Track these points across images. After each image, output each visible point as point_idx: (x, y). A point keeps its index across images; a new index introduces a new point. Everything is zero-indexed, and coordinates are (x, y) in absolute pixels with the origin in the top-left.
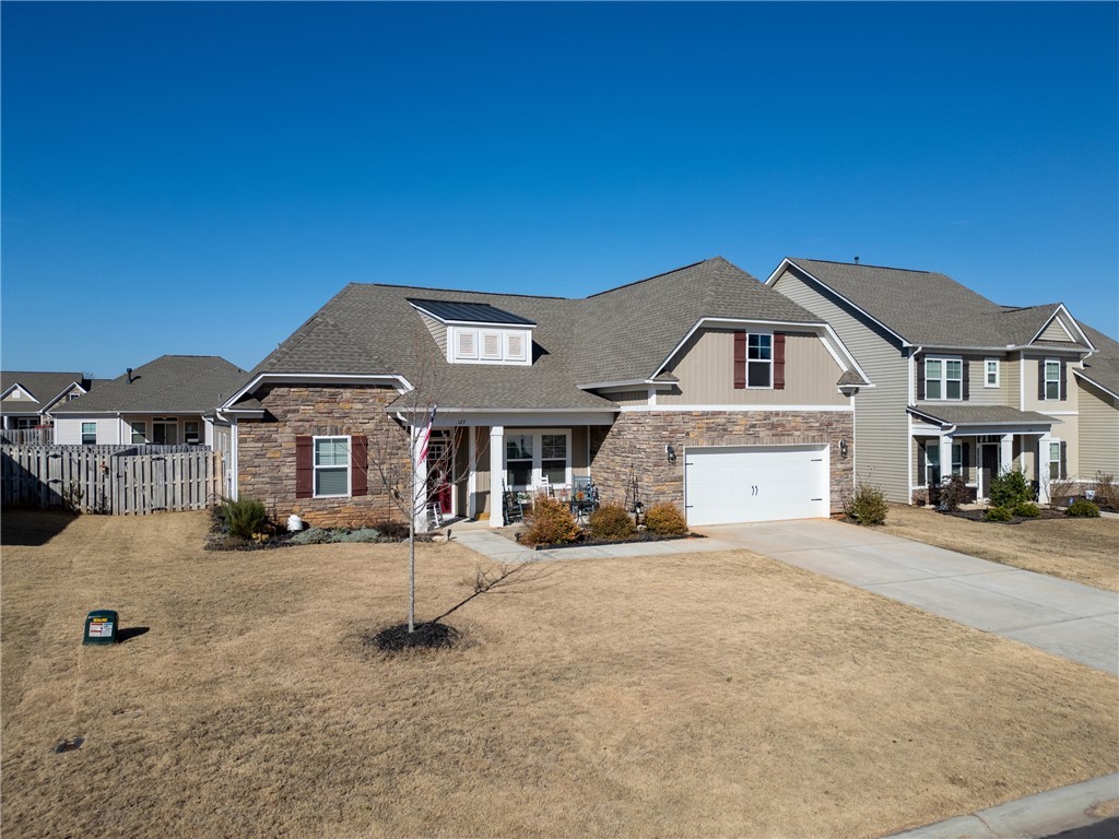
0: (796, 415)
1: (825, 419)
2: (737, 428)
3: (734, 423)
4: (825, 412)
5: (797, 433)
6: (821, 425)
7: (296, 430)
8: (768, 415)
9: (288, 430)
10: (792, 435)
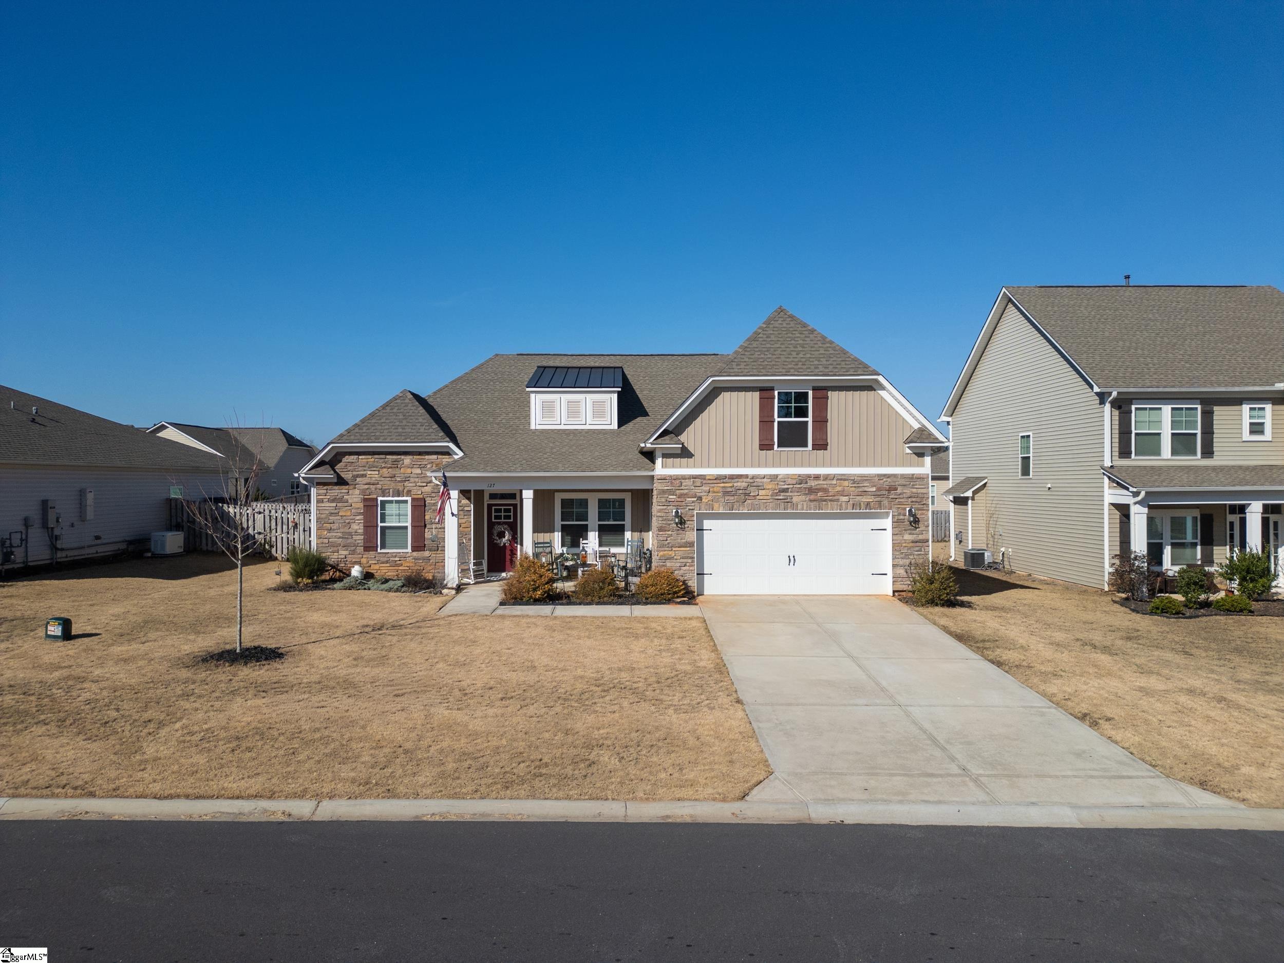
0: (842, 478)
1: (886, 483)
2: (761, 492)
3: (759, 488)
4: (885, 475)
5: (845, 499)
6: (879, 489)
7: (363, 492)
8: (803, 479)
9: (357, 492)
10: (838, 500)
